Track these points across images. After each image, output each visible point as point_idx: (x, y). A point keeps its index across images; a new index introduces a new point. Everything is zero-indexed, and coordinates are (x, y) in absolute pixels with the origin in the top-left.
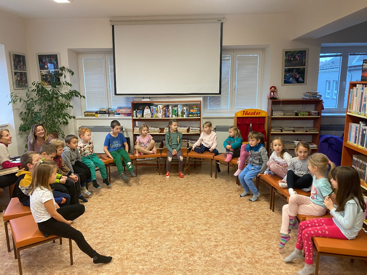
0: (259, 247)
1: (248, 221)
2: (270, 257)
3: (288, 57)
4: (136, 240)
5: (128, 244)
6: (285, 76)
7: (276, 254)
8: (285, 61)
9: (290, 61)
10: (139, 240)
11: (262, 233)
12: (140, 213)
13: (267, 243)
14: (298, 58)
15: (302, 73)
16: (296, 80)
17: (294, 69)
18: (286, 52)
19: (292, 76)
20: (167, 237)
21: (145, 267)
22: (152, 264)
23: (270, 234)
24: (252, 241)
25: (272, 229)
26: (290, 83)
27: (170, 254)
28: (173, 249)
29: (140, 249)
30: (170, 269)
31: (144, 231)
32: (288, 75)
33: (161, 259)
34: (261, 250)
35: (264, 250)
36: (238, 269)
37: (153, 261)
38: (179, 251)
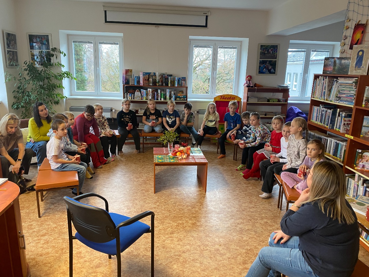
0: (244, 201)
1: (232, 184)
2: (253, 207)
3: (263, 51)
4: (145, 199)
5: (139, 202)
6: (260, 67)
7: (257, 206)
8: (260, 54)
9: (265, 53)
10: (148, 199)
11: (245, 192)
12: (142, 181)
13: (249, 199)
14: (271, 52)
15: (274, 65)
16: (269, 71)
17: (267, 61)
18: (262, 46)
19: (265, 67)
20: (170, 196)
21: (158, 216)
22: (163, 214)
23: (250, 193)
24: (238, 197)
25: (251, 189)
26: (264, 73)
27: (176, 207)
28: (177, 204)
29: (150, 204)
30: (178, 217)
31: (149, 193)
32: (262, 66)
33: (170, 211)
34: (245, 203)
35: (248, 203)
36: (231, 215)
37: (163, 212)
38: (182, 205)
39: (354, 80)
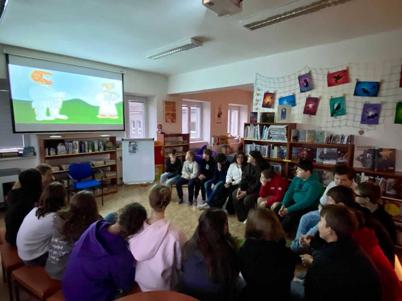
3: (167, 105)
8: (165, 108)
9: (168, 108)
14: (172, 106)
16: (172, 121)
18: (165, 102)
26: (169, 122)
32: (167, 117)
39: (285, 126)
